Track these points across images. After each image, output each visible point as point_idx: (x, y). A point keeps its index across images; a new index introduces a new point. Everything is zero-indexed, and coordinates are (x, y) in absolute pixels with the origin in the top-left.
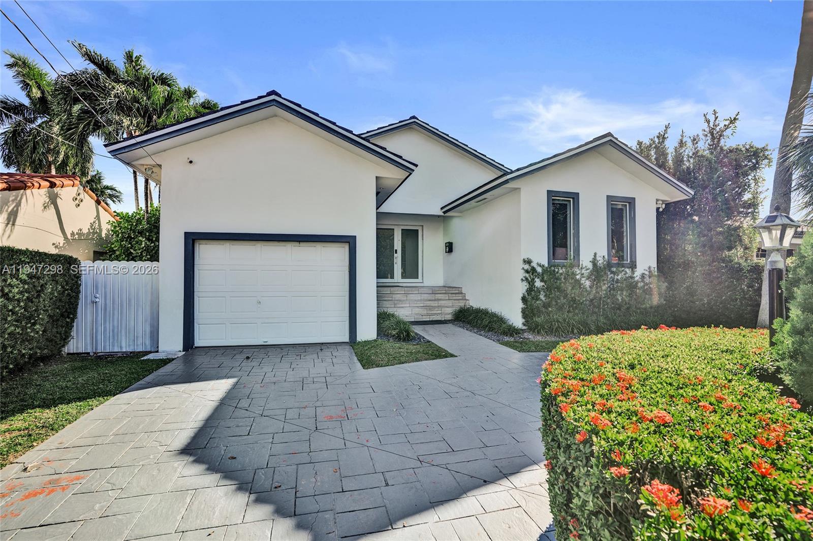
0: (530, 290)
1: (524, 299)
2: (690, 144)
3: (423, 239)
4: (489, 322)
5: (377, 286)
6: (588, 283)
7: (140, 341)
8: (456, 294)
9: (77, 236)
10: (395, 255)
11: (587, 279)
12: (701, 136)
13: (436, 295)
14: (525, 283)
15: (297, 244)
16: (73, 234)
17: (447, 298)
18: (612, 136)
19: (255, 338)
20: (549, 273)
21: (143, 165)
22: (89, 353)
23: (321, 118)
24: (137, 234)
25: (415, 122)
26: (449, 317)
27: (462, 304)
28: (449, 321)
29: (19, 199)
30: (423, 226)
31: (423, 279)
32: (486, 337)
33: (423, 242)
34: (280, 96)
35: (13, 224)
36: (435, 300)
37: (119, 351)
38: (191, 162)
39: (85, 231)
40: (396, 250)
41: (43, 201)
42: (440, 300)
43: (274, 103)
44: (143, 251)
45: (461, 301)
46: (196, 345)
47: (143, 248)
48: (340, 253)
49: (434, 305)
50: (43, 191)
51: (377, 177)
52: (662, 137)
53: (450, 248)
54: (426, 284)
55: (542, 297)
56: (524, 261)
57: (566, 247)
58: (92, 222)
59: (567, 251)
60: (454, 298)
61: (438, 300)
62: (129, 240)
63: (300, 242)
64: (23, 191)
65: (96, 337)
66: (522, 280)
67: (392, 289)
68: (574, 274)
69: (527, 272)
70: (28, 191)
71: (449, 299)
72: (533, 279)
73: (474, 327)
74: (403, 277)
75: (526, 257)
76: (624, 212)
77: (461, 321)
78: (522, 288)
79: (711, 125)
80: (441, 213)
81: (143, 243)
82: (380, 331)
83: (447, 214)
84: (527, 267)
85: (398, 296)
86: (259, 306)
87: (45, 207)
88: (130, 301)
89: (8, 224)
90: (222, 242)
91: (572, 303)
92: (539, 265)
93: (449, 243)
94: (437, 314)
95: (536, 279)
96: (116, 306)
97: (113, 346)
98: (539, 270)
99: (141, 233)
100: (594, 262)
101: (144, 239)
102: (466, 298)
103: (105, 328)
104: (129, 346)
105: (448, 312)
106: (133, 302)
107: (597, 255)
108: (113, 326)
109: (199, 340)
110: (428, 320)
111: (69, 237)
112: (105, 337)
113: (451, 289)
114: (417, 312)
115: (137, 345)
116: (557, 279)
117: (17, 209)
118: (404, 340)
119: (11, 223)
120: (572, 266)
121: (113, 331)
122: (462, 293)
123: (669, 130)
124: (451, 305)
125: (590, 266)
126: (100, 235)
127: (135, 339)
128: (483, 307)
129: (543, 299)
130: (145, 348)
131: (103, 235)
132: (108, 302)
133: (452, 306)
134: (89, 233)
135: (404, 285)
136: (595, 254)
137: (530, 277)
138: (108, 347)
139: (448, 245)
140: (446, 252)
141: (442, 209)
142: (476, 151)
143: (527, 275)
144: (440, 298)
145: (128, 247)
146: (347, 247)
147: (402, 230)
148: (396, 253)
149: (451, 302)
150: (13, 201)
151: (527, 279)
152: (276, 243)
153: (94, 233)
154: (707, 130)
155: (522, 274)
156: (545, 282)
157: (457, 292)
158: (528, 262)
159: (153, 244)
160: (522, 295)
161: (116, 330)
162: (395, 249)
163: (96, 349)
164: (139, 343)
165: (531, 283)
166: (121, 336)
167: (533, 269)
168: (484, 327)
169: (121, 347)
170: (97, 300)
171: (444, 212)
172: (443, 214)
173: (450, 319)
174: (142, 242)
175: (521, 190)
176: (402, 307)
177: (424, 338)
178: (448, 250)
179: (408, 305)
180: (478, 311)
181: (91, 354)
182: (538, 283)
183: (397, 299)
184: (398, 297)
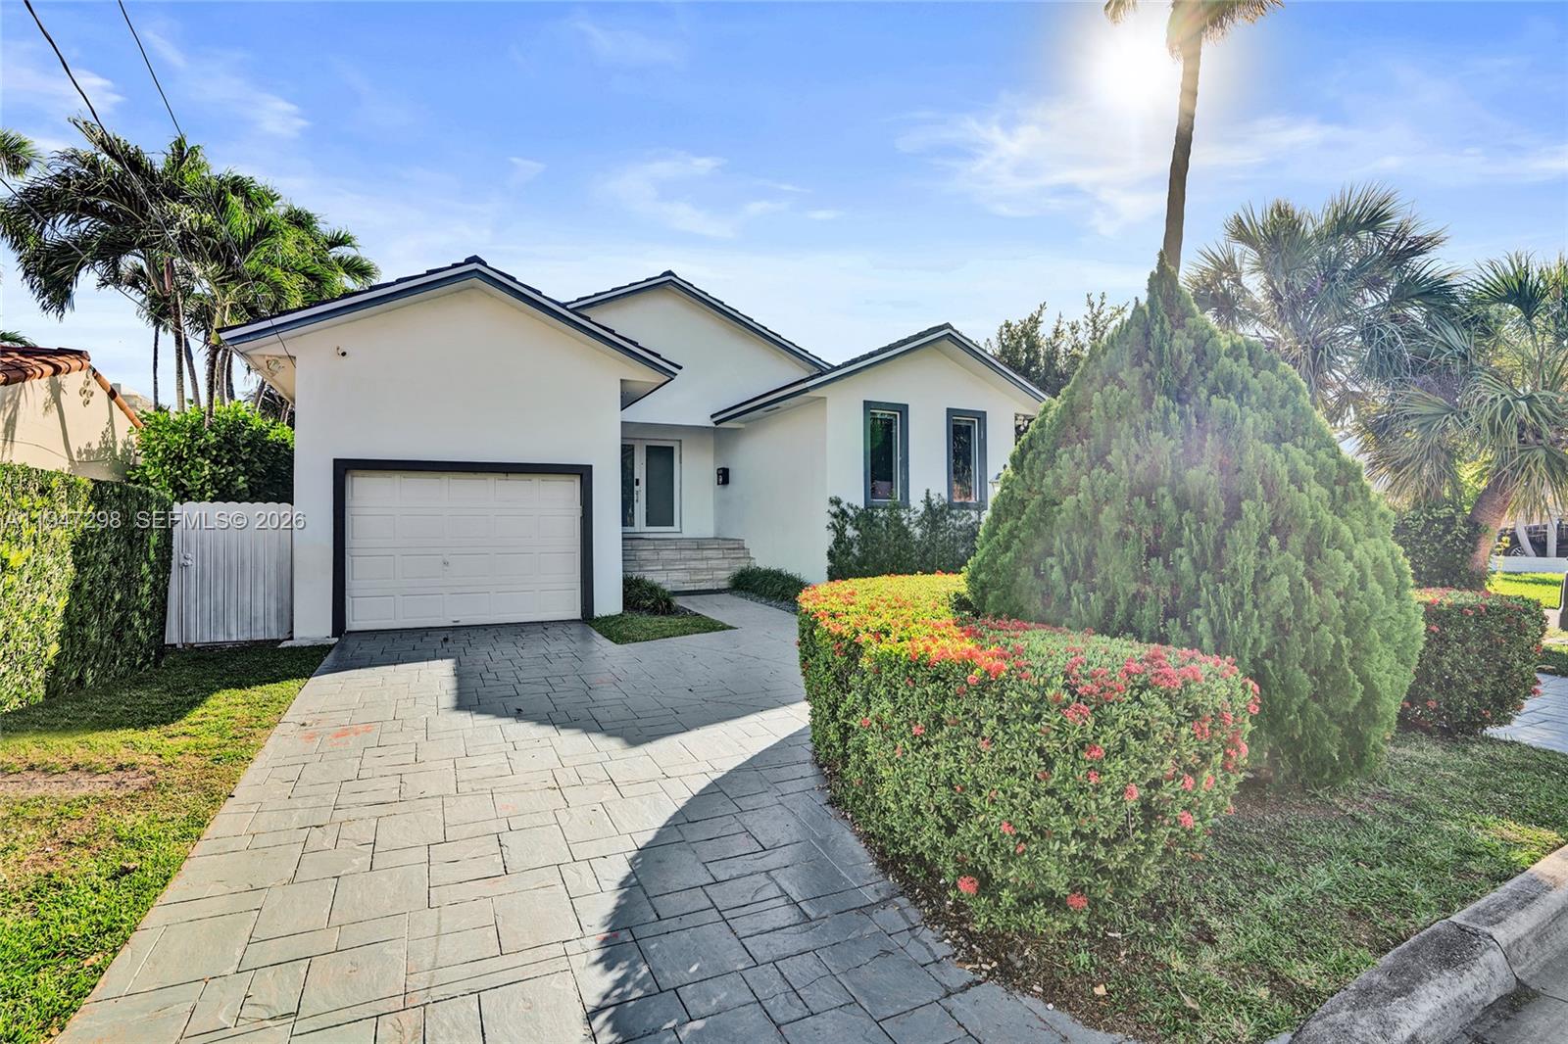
0: (838, 542)
1: (831, 554)
2: (1068, 333)
3: (681, 463)
4: (783, 588)
5: (623, 539)
6: (918, 532)
7: (260, 624)
8: (734, 549)
9: (84, 456)
10: (636, 488)
11: (917, 526)
12: (1083, 326)
13: (705, 552)
14: (832, 532)
15: (503, 476)
16: (79, 453)
17: (721, 556)
18: (952, 328)
19: (439, 617)
20: (865, 518)
21: (264, 356)
22: (175, 645)
23: (545, 297)
24: (195, 452)
25: (671, 280)
26: (724, 585)
27: (743, 564)
28: (724, 590)
29: (16, 398)
30: (680, 441)
31: (681, 527)
32: (778, 608)
33: (681, 467)
34: (484, 264)
35: (12, 441)
36: (702, 559)
37: (226, 640)
38: (344, 354)
39: (95, 447)
40: (637, 480)
41: (43, 398)
42: (711, 559)
43: (476, 274)
44: (204, 483)
45: (742, 561)
46: (348, 628)
47: (205, 477)
48: (568, 490)
49: (701, 567)
50: (45, 381)
51: (622, 381)
52: (1035, 321)
53: (724, 476)
54: (686, 534)
55: (855, 551)
56: (831, 501)
57: (891, 480)
58: (104, 430)
59: (892, 484)
60: (733, 556)
61: (707, 559)
62: (176, 463)
63: (507, 473)
64: (20, 383)
65: (187, 619)
66: (828, 527)
67: (635, 542)
68: (899, 519)
69: (835, 516)
70: (27, 383)
71: (723, 558)
72: (844, 526)
73: (761, 596)
74: (649, 524)
75: (833, 495)
76: (972, 429)
77: (742, 589)
78: (827, 539)
79: (1095, 311)
80: (710, 423)
81: (207, 468)
82: (628, 603)
83: (719, 426)
84: (834, 509)
85: (645, 553)
86: (446, 568)
87: (46, 409)
88: (243, 563)
89: (6, 440)
90: (387, 473)
91: (895, 559)
92: (850, 506)
93: (723, 469)
94: (707, 580)
95: (847, 526)
96: (220, 573)
97: (216, 633)
98: (851, 512)
99: (203, 452)
100: (928, 502)
101: (208, 462)
102: (751, 556)
103: (202, 605)
104: (243, 632)
105: (723, 577)
106: (248, 565)
107: (930, 492)
108: (216, 602)
109: (353, 620)
110: (693, 589)
111: (76, 459)
112: (202, 619)
113: (727, 542)
114: (675, 578)
115: (256, 630)
116: (875, 525)
117: (15, 416)
118: (663, 613)
119: (9, 439)
120: (897, 507)
121: (216, 610)
122: (744, 548)
123: (1044, 311)
124: (727, 566)
125: (921, 508)
126: (114, 453)
127: (252, 621)
128: (774, 568)
129: (857, 554)
130: (269, 635)
131: (118, 453)
132: (207, 565)
133: (729, 569)
134: (100, 449)
135: (651, 536)
136: (928, 491)
137: (839, 523)
138: (207, 635)
139: (721, 472)
140: (718, 484)
141: (712, 417)
142: (766, 329)
143: (835, 520)
144: (710, 556)
145: (176, 476)
146: (577, 480)
147: (647, 447)
148: (637, 484)
149: (726, 561)
150: (10, 401)
151: (834, 525)
152: (472, 475)
153: (107, 449)
154: (1090, 316)
155: (828, 520)
156: (860, 530)
157: (736, 546)
158: (836, 502)
159: (223, 471)
160: (828, 549)
161: (221, 608)
162: (636, 477)
163: (187, 638)
164: (259, 627)
165: (840, 532)
166: (229, 617)
167: (844, 512)
168: (775, 596)
169: (229, 635)
170: (189, 562)
171: (716, 423)
172: (714, 425)
173: (726, 587)
174: (202, 465)
175: (828, 400)
176: (652, 571)
177: (690, 611)
178: (721, 480)
179: (661, 568)
180: (768, 573)
181: (178, 646)
182: (850, 532)
183: (643, 557)
184: (644, 555)
